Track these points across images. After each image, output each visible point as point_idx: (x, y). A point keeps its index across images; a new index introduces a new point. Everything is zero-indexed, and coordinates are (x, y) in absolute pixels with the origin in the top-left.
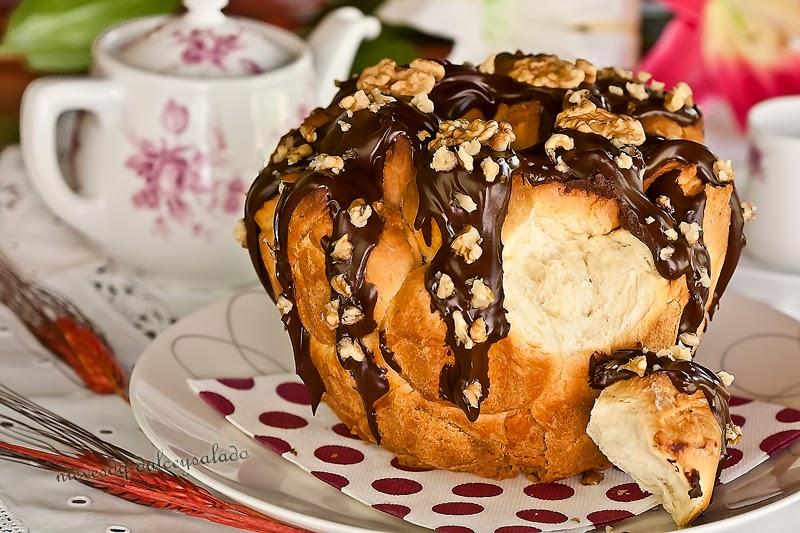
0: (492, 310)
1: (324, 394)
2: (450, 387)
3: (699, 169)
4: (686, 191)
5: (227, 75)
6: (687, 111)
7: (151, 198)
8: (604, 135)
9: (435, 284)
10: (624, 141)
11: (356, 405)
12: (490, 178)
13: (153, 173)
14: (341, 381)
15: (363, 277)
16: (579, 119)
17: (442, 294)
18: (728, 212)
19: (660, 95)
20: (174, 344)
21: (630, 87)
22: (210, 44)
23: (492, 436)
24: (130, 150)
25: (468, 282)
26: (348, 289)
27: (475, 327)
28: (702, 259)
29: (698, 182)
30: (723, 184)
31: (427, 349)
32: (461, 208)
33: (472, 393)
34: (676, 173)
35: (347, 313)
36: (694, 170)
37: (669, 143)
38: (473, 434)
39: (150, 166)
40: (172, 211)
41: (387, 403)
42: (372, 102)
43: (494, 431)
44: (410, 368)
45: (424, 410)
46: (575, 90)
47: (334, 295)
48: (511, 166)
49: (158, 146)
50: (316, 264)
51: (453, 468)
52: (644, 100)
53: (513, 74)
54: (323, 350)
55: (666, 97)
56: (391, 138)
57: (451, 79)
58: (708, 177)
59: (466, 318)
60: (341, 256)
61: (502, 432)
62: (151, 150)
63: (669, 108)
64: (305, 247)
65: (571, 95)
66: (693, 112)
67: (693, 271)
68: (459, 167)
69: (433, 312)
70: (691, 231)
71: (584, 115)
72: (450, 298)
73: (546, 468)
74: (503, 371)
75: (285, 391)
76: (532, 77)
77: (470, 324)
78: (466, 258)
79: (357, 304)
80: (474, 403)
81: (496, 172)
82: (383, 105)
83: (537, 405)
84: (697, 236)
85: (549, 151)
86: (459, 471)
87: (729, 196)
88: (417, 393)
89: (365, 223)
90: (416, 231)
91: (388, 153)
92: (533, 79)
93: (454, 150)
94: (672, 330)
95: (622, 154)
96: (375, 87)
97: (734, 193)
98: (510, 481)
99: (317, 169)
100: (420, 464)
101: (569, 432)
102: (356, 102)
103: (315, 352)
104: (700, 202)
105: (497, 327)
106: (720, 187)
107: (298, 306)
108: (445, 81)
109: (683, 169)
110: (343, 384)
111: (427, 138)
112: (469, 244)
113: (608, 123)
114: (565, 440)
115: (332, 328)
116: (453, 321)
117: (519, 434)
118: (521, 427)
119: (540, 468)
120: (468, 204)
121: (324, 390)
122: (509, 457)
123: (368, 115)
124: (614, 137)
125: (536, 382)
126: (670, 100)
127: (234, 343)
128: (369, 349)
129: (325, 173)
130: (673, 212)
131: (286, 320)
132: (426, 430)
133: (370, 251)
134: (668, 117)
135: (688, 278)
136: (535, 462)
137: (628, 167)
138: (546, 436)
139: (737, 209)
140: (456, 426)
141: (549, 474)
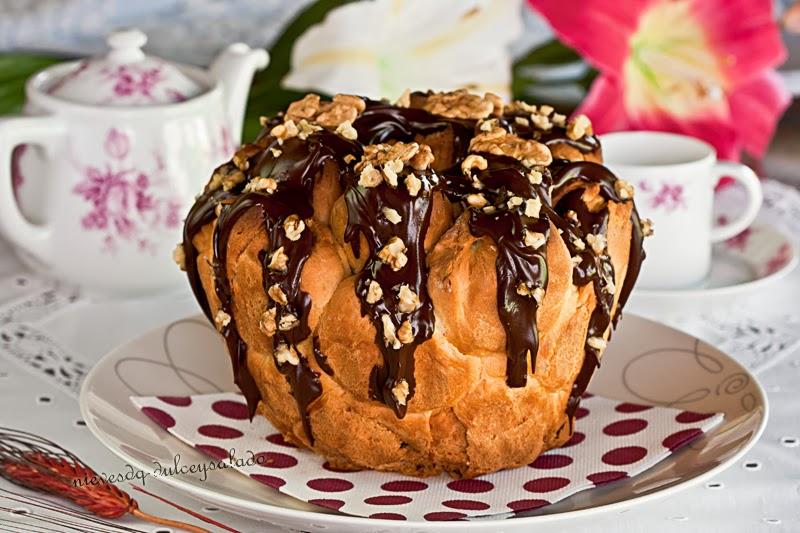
0: (417, 314)
1: (260, 403)
2: (380, 387)
3: (602, 187)
4: (590, 207)
5: (156, 103)
6: (587, 140)
7: (100, 220)
8: (515, 156)
9: (365, 291)
10: (533, 162)
11: (292, 409)
12: (413, 192)
13: (100, 197)
14: (276, 387)
15: (298, 286)
16: (492, 142)
17: (371, 299)
18: (629, 226)
19: (562, 125)
20: (116, 366)
21: (535, 119)
22: (137, 78)
23: (418, 434)
24: (78, 178)
25: (395, 288)
26: (284, 297)
27: (403, 329)
28: (607, 267)
29: (601, 200)
30: (624, 201)
31: (358, 352)
32: (387, 220)
33: (401, 392)
34: (581, 191)
35: (283, 319)
36: (597, 189)
37: (571, 165)
38: (401, 432)
39: (97, 190)
40: (120, 229)
41: (320, 405)
42: (300, 131)
43: (420, 429)
44: (341, 371)
45: (355, 411)
46: (485, 119)
47: (271, 303)
48: (432, 183)
49: (103, 172)
50: (253, 275)
51: (381, 467)
52: (548, 130)
53: (427, 108)
54: (260, 360)
55: (569, 127)
56: (319, 162)
57: (371, 113)
58: (610, 195)
59: (394, 320)
60: (277, 268)
61: (428, 429)
62: (97, 176)
63: (571, 136)
64: (244, 265)
65: (482, 124)
66: (592, 141)
67: (599, 278)
68: (385, 184)
69: (363, 316)
70: (597, 241)
71: (495, 139)
72: (380, 302)
73: (468, 463)
74: (428, 370)
75: (221, 408)
76: (445, 109)
77: (398, 326)
78: (392, 267)
79: (293, 311)
80: (402, 401)
81: (418, 187)
82: (311, 133)
83: (459, 403)
84: (602, 247)
85: (466, 170)
86: (386, 471)
87: (630, 213)
88: (348, 395)
89: (299, 237)
90: (345, 244)
91: (317, 175)
92: (446, 111)
93: (379, 168)
94: (581, 333)
95: (533, 171)
96: (302, 118)
97: (634, 210)
98: (434, 478)
99: (253, 190)
100: (350, 466)
101: (489, 429)
102: (286, 130)
103: (252, 362)
104: (604, 216)
105: (422, 329)
106: (621, 204)
107: (236, 318)
108: (366, 114)
109: (587, 187)
110: (279, 390)
111: (352, 161)
112: (395, 253)
113: (518, 146)
114: (485, 437)
115: (270, 335)
116: (382, 324)
117: (443, 431)
118: (445, 425)
119: (462, 464)
120: (394, 217)
121: (259, 398)
122: (434, 455)
123: (297, 142)
124: (523, 159)
125: (458, 381)
126: (572, 129)
127: (172, 366)
128: (303, 355)
129: (261, 193)
130: (579, 225)
131: (225, 332)
132: (357, 430)
133: (303, 263)
134: (570, 145)
135: (595, 285)
136: (457, 459)
137: (539, 183)
138: (468, 433)
139: (637, 224)
140: (384, 426)
141: (470, 470)
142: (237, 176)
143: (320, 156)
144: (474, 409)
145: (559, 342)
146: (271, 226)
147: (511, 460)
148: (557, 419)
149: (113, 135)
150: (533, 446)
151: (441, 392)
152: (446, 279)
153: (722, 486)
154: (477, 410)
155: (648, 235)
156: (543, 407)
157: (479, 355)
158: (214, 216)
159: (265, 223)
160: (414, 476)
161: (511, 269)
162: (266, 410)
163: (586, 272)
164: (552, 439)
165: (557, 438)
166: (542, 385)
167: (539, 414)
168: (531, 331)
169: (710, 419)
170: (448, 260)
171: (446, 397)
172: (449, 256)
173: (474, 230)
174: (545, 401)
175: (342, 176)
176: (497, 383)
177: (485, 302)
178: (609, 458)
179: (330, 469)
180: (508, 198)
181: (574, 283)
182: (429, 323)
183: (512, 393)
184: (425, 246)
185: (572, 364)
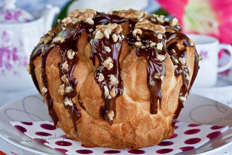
0: (117, 86)
1: (58, 122)
2: (103, 114)
3: (184, 42)
4: (180, 49)
5: (19, 22)
6: (177, 27)
8: (152, 30)
9: (97, 77)
10: (159, 32)
11: (70, 124)
12: (115, 40)
14: (64, 115)
15: (73, 76)
16: (143, 25)
17: (100, 80)
18: (194, 56)
19: (168, 21)
21: (158, 19)
22: (13, 14)
23: (117, 132)
25: (109, 76)
26: (67, 80)
27: (112, 91)
28: (186, 70)
29: (183, 46)
31: (95, 100)
32: (106, 51)
33: (111, 115)
34: (176, 43)
35: (67, 88)
36: (182, 42)
37: (172, 34)
38: (111, 131)
40: (7, 68)
41: (81, 122)
42: (73, 21)
43: (118, 130)
44: (88, 108)
45: (94, 123)
46: (140, 18)
47: (63, 82)
48: (122, 38)
50: (56, 73)
51: (103, 145)
52: (163, 23)
53: (119, 15)
54: (59, 105)
55: (170, 22)
56: (80, 31)
58: (187, 44)
59: (108, 88)
60: (65, 69)
61: (121, 130)
63: (171, 25)
64: (52, 69)
66: (179, 27)
67: (184, 74)
68: (105, 37)
70: (183, 60)
72: (103, 81)
73: (135, 143)
74: (121, 107)
77: (110, 90)
78: (108, 68)
79: (70, 85)
80: (111, 119)
81: (117, 39)
82: (77, 22)
83: (132, 120)
84: (185, 62)
85: (134, 34)
86: (105, 147)
87: (194, 51)
88: (91, 117)
89: (73, 57)
90: (90, 61)
91: (79, 37)
92: (126, 16)
93: (103, 32)
94: (177, 94)
95: (159, 34)
96: (73, 17)
97: (196, 50)
98: (123, 149)
99: (55, 41)
100: (91, 145)
101: (144, 130)
102: (68, 20)
103: (55, 106)
104: (185, 52)
105: (119, 91)
106: (191, 47)
107: (49, 90)
108: (97, 16)
109: (178, 41)
110: (65, 116)
111: (92, 31)
112: (109, 63)
113: (153, 26)
114: (142, 133)
115: (62, 94)
116: (104, 89)
117: (127, 131)
118: (127, 129)
119: (133, 144)
120: (108, 49)
121: (58, 120)
122: (123, 140)
123: (71, 25)
124: (155, 31)
125: (132, 111)
126: (172, 23)
127: (26, 112)
128: (74, 103)
129: (58, 42)
130: (176, 54)
131: (45, 95)
132: (94, 130)
133: (75, 67)
134: (171, 28)
135: (182, 76)
136: (132, 141)
137: (161, 39)
138: (136, 131)
139: (197, 56)
140: (104, 129)
141: (136, 146)
142: (49, 38)
143: (80, 29)
144: (138, 122)
145: (169, 97)
146: (62, 54)
147: (151, 142)
148: (168, 128)
149: (4, 34)
150: (159, 137)
151: (126, 115)
152: (128, 72)
153: (228, 153)
154: (139, 122)
155: (200, 60)
156: (163, 122)
157: (140, 102)
158: (41, 53)
159: (60, 53)
160: (115, 149)
161: (152, 68)
162: (60, 125)
163: (179, 71)
164: (166, 135)
165: (168, 135)
166: (163, 114)
167: (161, 125)
168: (159, 92)
169: (224, 128)
170: (128, 66)
171: (127, 118)
172: (129, 64)
173: (138, 54)
174: (164, 120)
175: (88, 37)
176: (146, 112)
177: (142, 81)
178: (187, 142)
179: (84, 147)
180: (150, 43)
181: (175, 76)
182: (121, 89)
183: (152, 116)
184: (120, 61)
185: (174, 106)
